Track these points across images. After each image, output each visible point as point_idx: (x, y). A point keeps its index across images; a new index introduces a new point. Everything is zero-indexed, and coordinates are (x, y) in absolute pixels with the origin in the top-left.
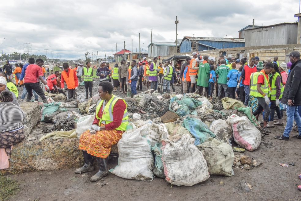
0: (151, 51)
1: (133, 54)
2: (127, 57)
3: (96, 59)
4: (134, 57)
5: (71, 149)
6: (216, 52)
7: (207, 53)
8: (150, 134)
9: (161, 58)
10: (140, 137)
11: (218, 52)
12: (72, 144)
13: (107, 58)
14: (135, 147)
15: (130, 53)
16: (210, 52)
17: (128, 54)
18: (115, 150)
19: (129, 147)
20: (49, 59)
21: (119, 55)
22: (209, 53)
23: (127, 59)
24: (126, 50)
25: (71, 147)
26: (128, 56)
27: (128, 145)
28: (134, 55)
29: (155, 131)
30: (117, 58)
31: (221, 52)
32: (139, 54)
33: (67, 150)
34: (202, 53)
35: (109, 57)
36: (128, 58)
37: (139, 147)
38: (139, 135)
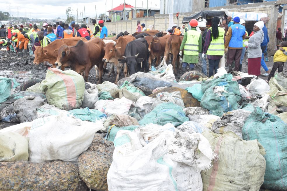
0: (165, 6)
1: (137, 10)
2: (128, 15)
3: (82, 19)
4: (138, 15)
5: (14, 185)
6: (269, 6)
7: (255, 8)
8: (173, 152)
9: (180, 15)
10: (153, 163)
11: (273, 6)
12: (17, 173)
13: (98, 17)
14: (141, 185)
15: (132, 9)
16: (259, 5)
17: (129, 11)
18: (102, 187)
19: (129, 185)
20: (14, 18)
21: (116, 12)
22: (257, 7)
23: (128, 17)
24: (126, 5)
25: (15, 179)
26: (130, 13)
27: (128, 182)
28: (139, 12)
29: (181, 144)
30: (113, 15)
31: (277, 5)
32: (146, 10)
33: (7, 185)
34: (246, 7)
35: (101, 15)
36: (130, 16)
37: (149, 185)
38: (151, 160)
